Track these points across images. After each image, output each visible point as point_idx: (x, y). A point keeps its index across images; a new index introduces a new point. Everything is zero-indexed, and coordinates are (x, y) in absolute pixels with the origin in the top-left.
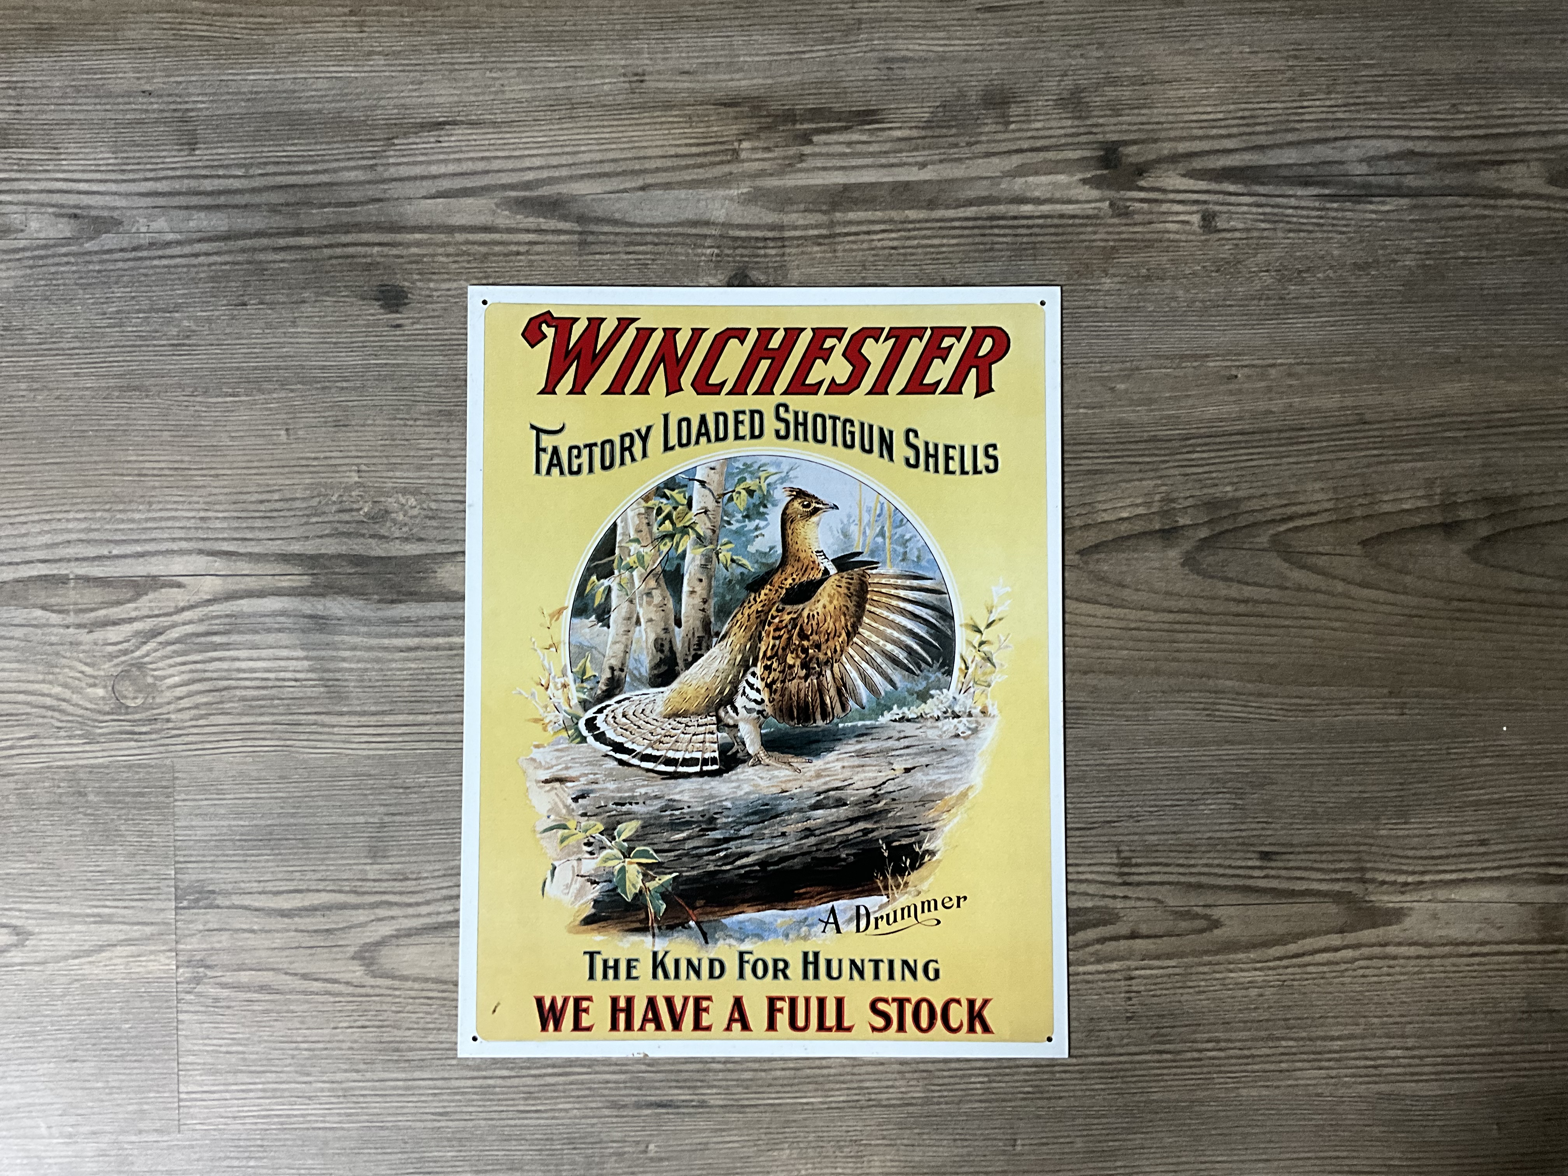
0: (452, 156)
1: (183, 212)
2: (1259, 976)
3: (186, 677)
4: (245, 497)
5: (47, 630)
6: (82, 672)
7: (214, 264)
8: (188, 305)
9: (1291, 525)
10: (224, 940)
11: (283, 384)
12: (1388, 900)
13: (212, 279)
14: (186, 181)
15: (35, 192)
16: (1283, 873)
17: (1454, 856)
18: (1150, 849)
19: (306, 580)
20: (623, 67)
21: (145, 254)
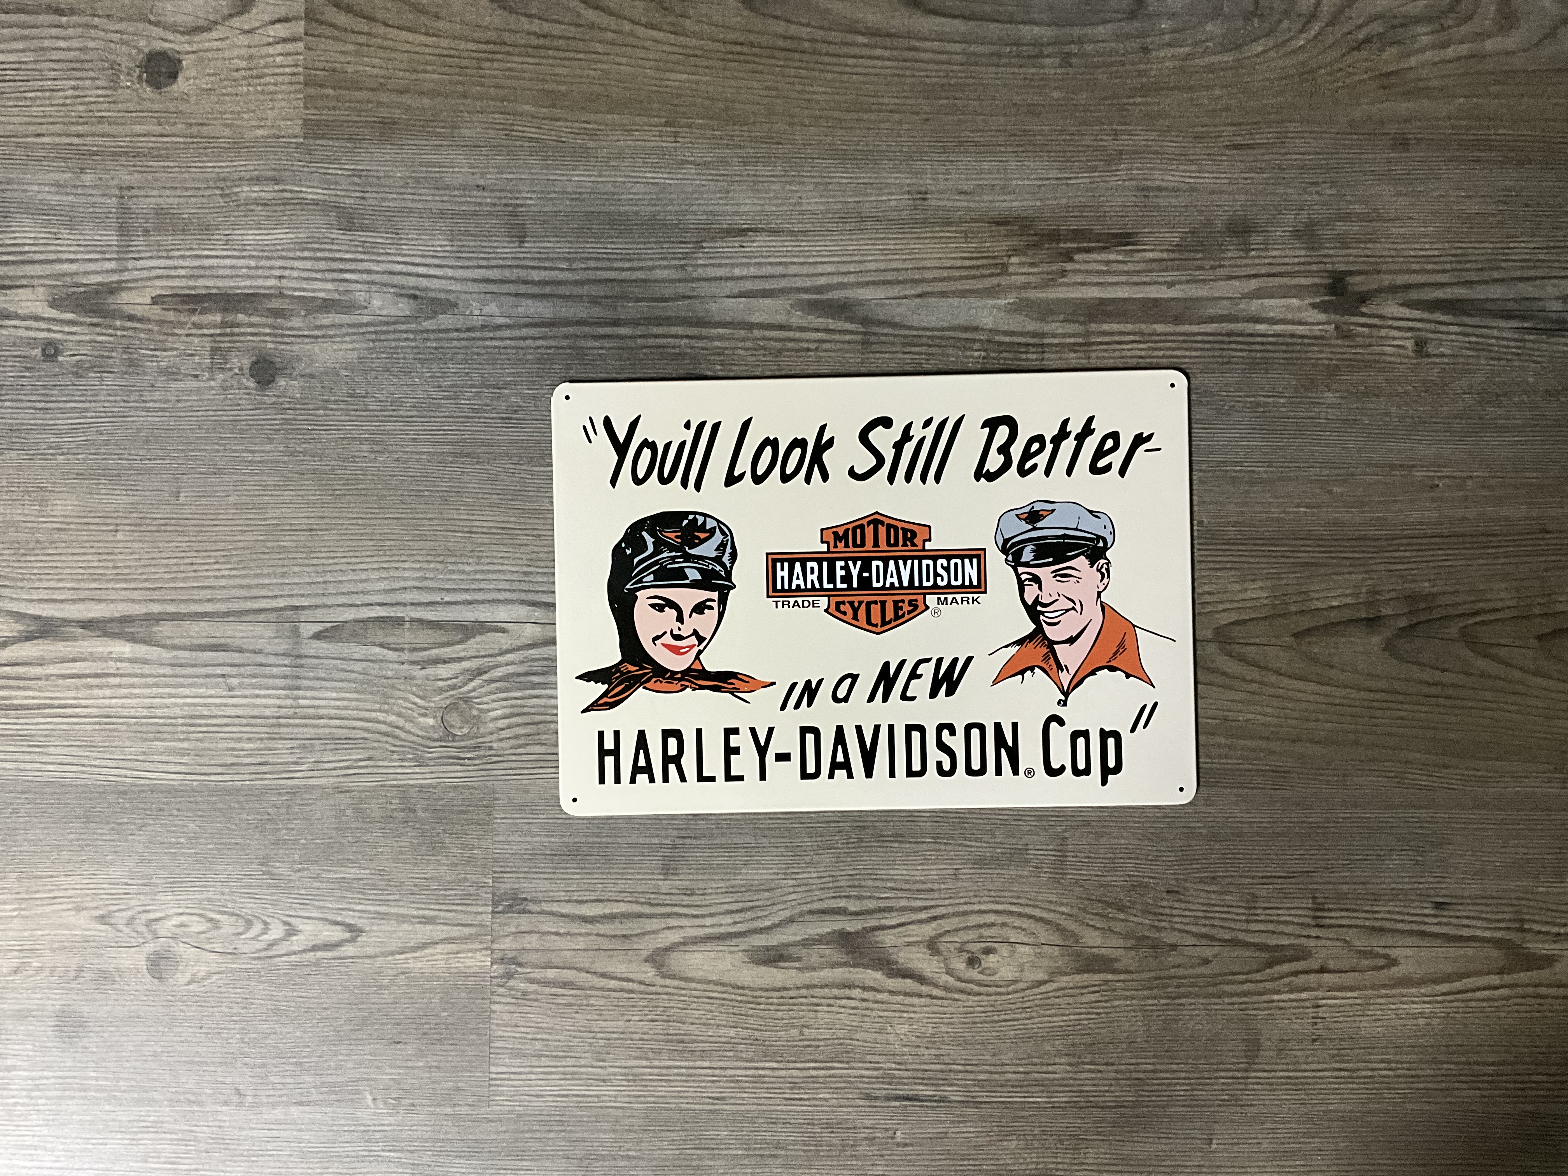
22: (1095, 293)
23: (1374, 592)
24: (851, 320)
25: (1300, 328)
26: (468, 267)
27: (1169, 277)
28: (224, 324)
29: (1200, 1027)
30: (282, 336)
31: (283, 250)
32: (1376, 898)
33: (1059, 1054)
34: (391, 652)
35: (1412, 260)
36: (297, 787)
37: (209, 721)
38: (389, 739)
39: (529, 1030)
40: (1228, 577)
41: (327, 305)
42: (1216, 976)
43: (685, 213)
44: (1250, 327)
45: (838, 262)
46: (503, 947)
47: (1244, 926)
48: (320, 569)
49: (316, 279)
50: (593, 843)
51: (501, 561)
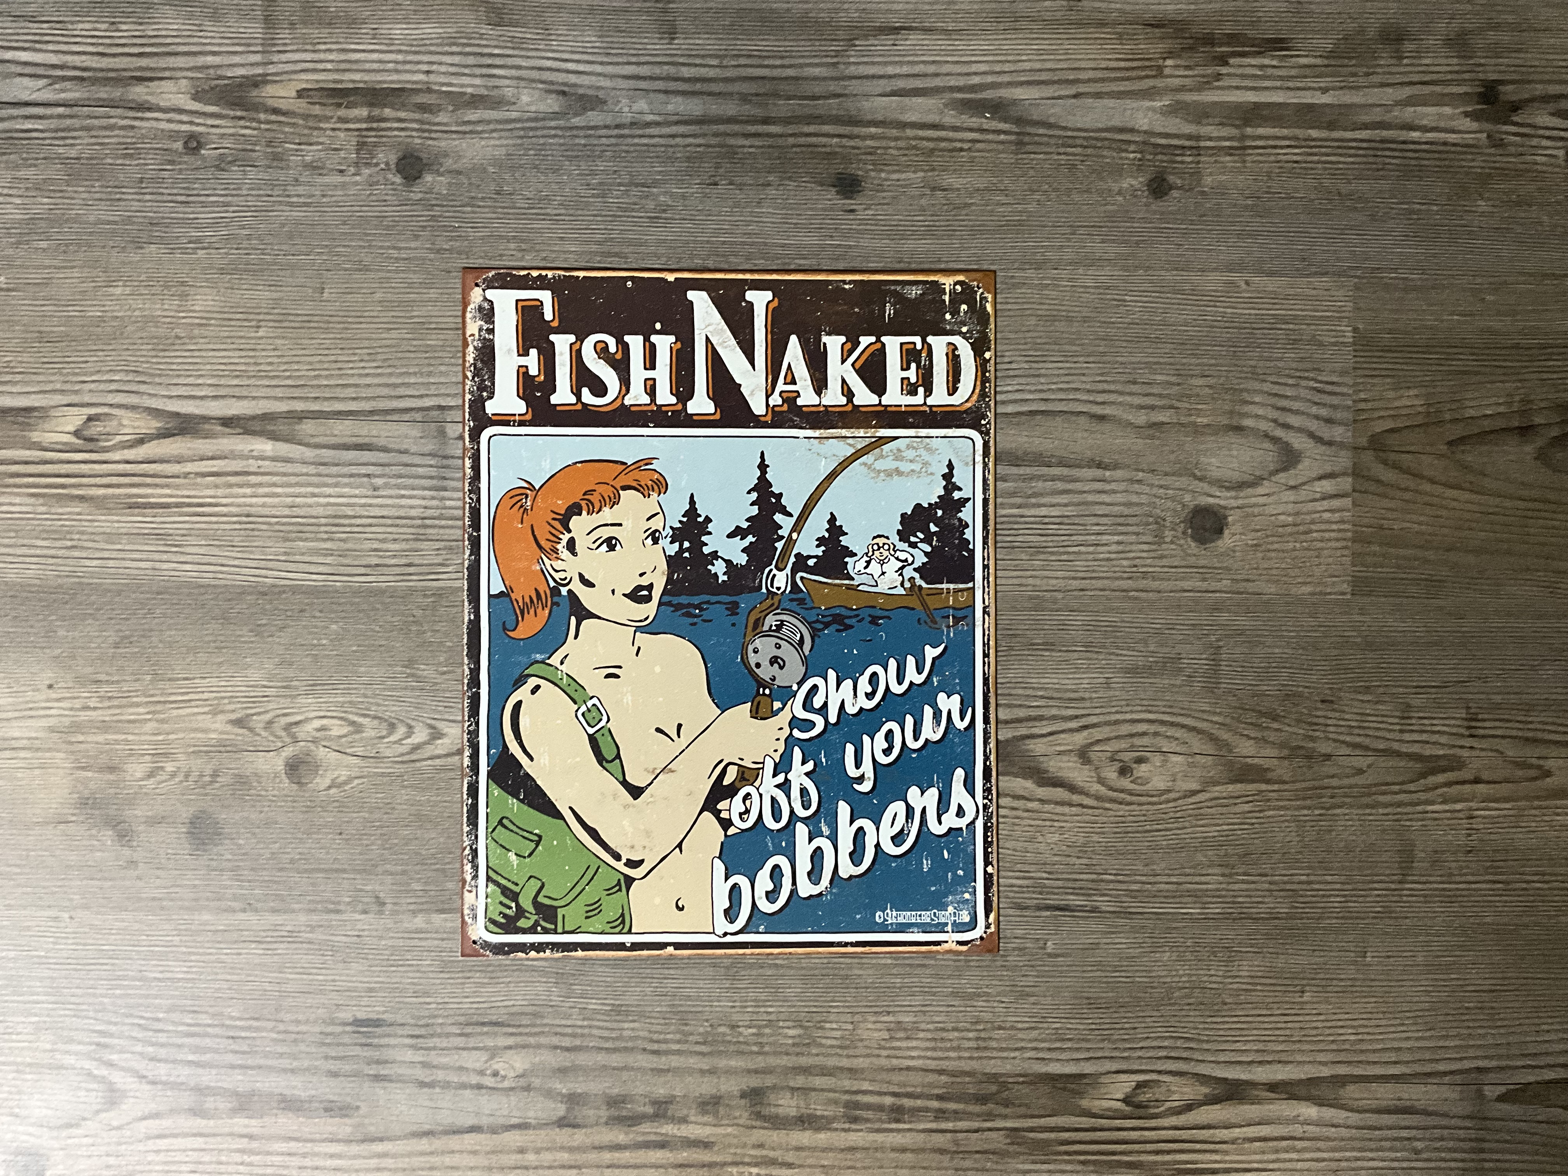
22: (1251, 97)
23: (1525, 401)
24: (1005, 120)
25: (1454, 136)
26: (618, 64)
27: (1323, 82)
28: (370, 119)
31: (431, 45)
32: (1529, 708)
36: (442, 588)
37: (353, 521)
40: (1384, 385)
41: (475, 101)
42: (1369, 786)
43: (837, 10)
44: (1404, 135)
45: (992, 62)
47: (1397, 736)
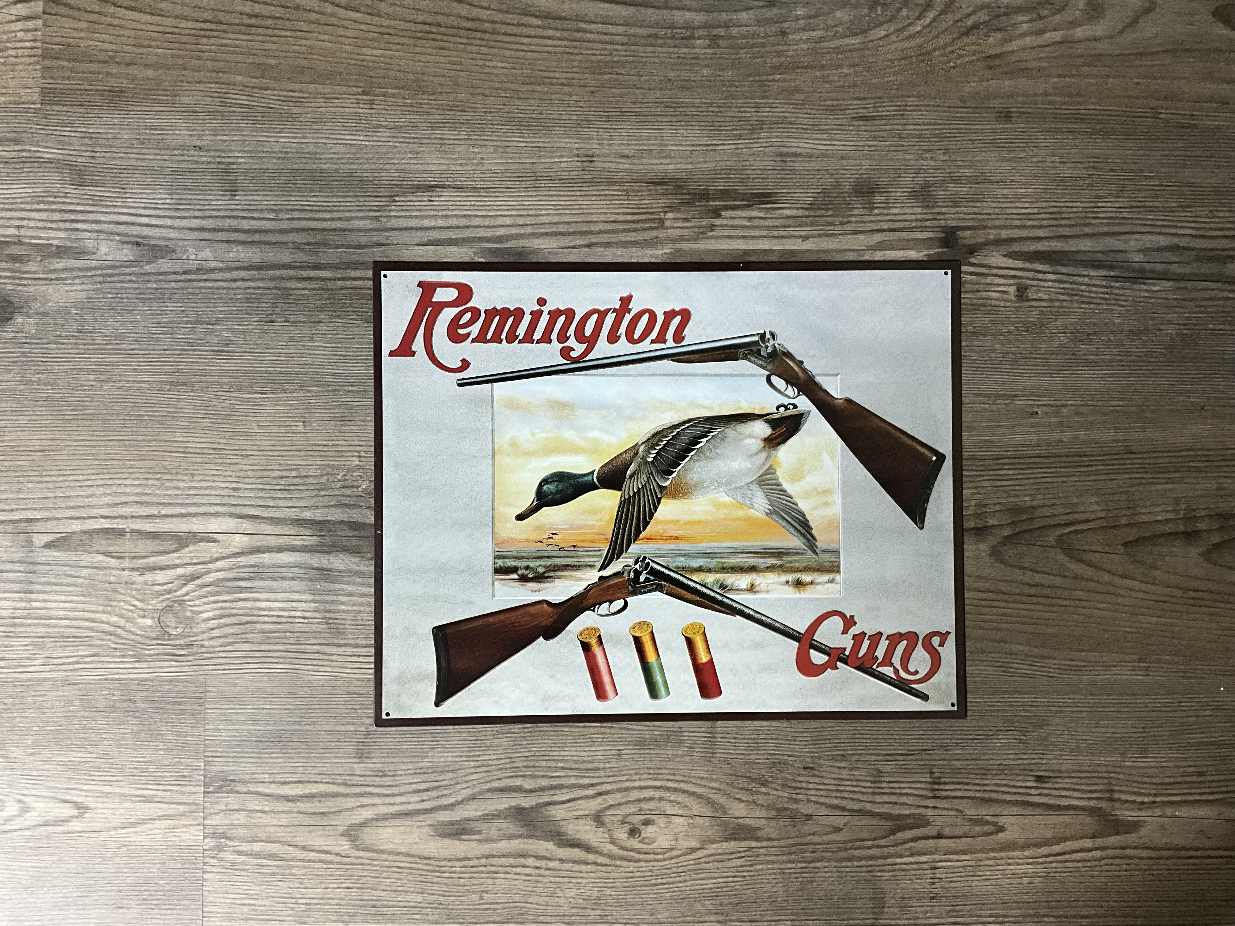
0: (441, 213)
1: (225, 245)
2: (1030, 869)
3: (217, 613)
4: (268, 473)
5: (108, 572)
6: (134, 606)
7: (248, 288)
8: (227, 319)
9: (1072, 528)
10: (240, 818)
11: (302, 386)
12: (1128, 814)
13: (248, 300)
14: (227, 220)
15: (105, 222)
16: (1054, 792)
17: (1178, 783)
18: (956, 771)
19: (314, 540)
20: (577, 149)
21: (193, 277)
29: (832, 887)
30: (20, 278)
33: (709, 913)
34: (113, 560)
35: (1014, 217)
38: (112, 638)
39: (237, 896)
46: (213, 823)
48: (51, 485)
49: (50, 229)
50: (295, 731)
51: (212, 478)
